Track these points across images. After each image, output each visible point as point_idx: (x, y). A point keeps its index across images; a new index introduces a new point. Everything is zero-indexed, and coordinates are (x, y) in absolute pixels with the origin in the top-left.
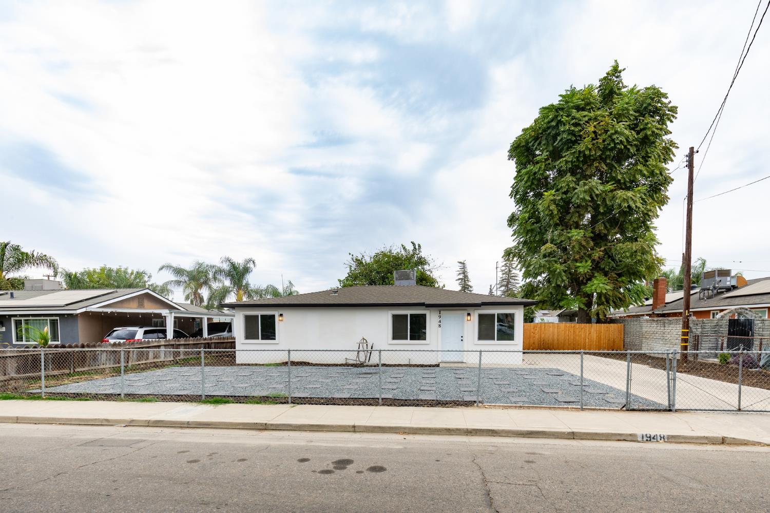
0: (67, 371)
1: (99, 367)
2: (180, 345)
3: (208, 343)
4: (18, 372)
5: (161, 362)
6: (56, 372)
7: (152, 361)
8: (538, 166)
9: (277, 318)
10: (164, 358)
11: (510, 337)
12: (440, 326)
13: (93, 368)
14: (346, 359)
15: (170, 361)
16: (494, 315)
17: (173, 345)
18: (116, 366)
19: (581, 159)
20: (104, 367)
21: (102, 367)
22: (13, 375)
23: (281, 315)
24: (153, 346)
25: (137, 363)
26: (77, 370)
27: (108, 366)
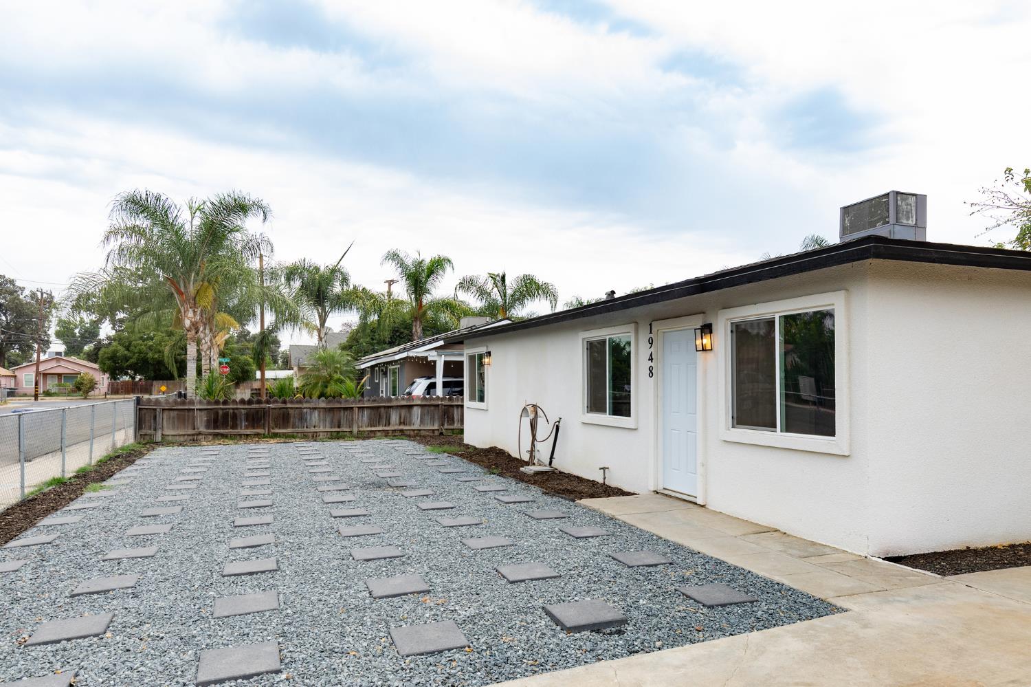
0: (261, 431)
1: (308, 430)
2: (452, 406)
4: (208, 427)
5: (414, 430)
6: (249, 431)
7: (396, 428)
9: (486, 361)
10: (420, 426)
12: (651, 370)
13: (300, 430)
15: (433, 431)
17: (438, 405)
18: (333, 430)
20: (317, 429)
21: (313, 430)
22: (203, 429)
23: (489, 354)
24: (397, 406)
25: (370, 429)
26: (277, 431)
27: (321, 429)
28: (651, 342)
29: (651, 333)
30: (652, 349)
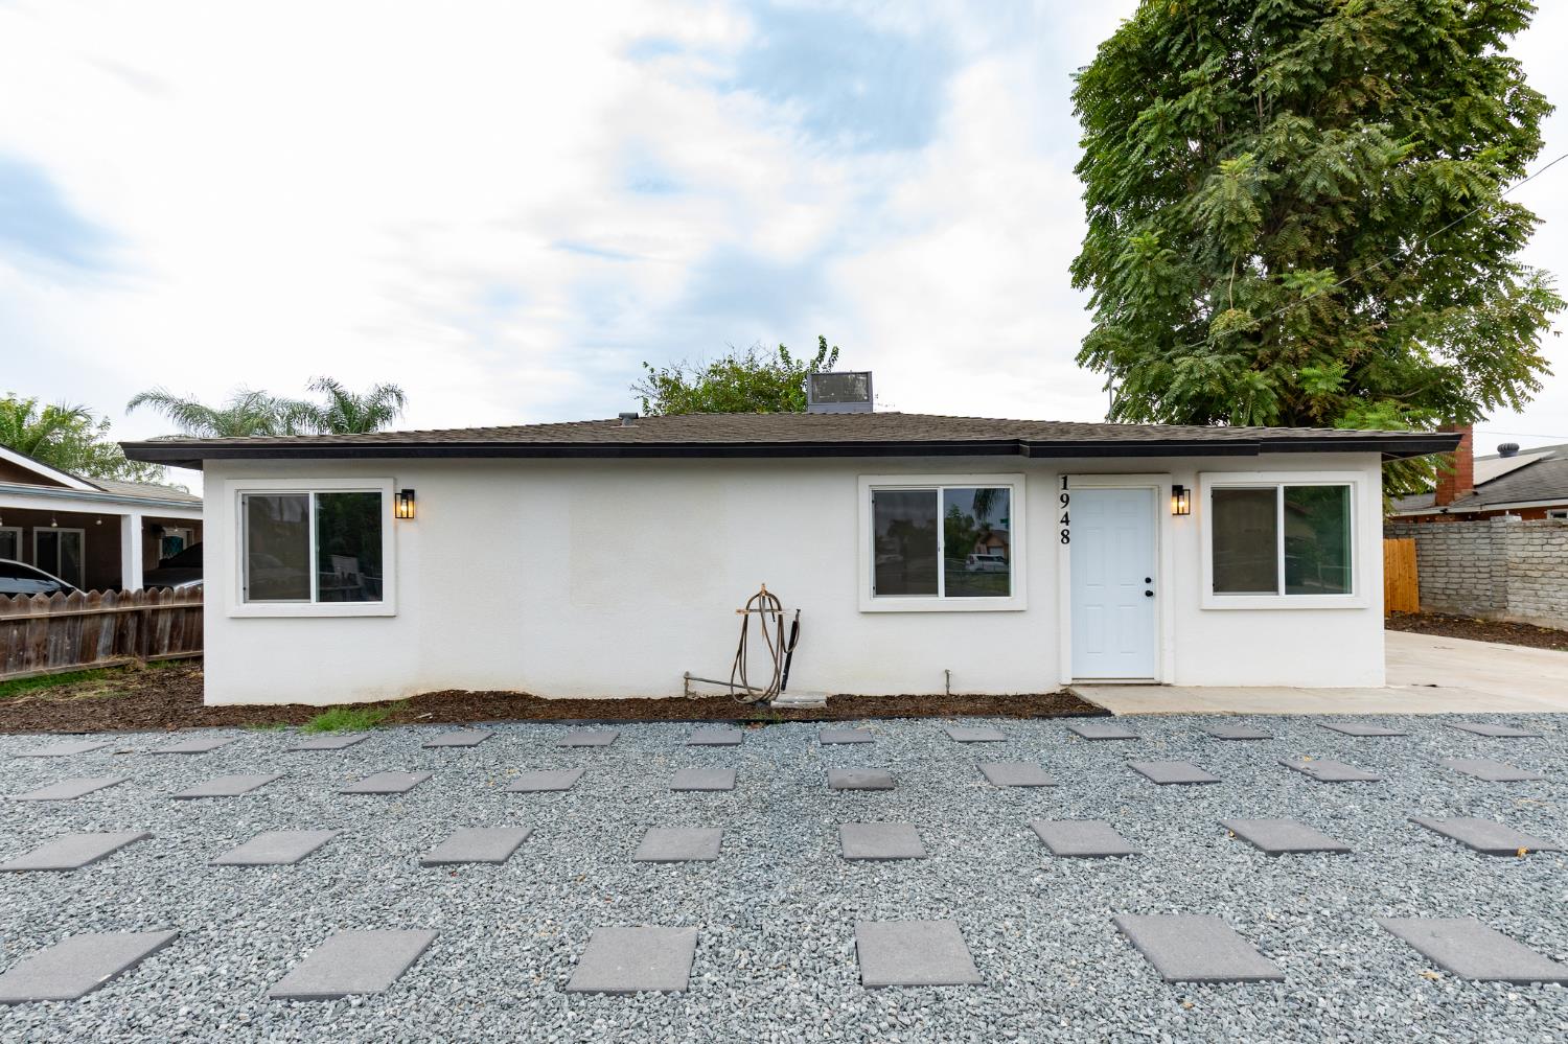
3: (139, 613)
8: (1193, 95)
9: (389, 509)
11: (1337, 580)
12: (1065, 537)
14: (687, 677)
16: (1273, 492)
19: (1327, 68)
23: (407, 495)
28: (1066, 500)
29: (1065, 488)
30: (1067, 509)
